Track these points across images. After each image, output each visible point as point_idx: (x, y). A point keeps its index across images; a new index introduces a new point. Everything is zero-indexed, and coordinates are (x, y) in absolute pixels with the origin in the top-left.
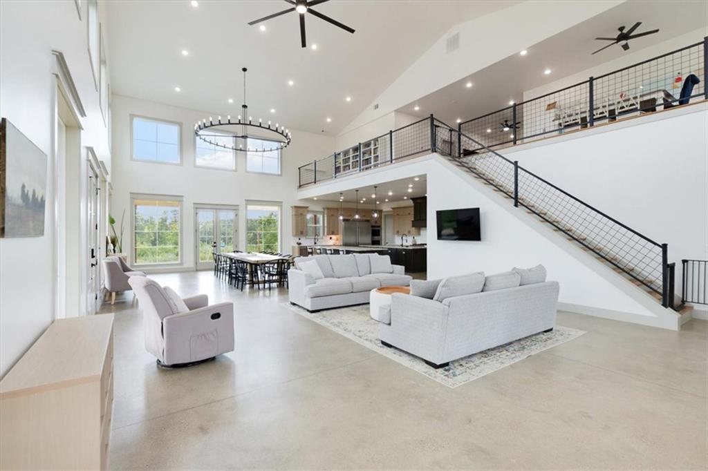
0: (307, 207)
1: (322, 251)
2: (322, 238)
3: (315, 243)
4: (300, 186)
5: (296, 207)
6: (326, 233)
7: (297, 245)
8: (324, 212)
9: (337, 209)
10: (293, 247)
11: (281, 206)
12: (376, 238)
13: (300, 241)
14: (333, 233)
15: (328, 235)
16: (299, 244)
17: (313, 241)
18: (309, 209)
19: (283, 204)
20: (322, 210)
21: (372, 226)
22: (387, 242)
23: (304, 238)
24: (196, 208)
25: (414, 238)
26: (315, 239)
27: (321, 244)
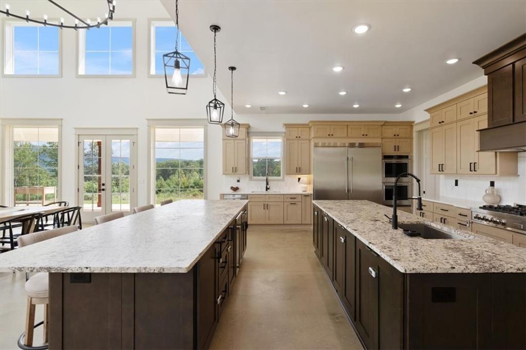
2: (283, 180)
3: (267, 189)
7: (232, 192)
8: (285, 133)
9: (308, 127)
10: (223, 195)
13: (236, 185)
14: (299, 171)
15: (292, 173)
16: (235, 189)
17: (264, 184)
20: (283, 130)
21: (385, 157)
22: (424, 190)
23: (247, 179)
24: (79, 135)
25: (492, 184)
26: (266, 181)
27: (277, 191)
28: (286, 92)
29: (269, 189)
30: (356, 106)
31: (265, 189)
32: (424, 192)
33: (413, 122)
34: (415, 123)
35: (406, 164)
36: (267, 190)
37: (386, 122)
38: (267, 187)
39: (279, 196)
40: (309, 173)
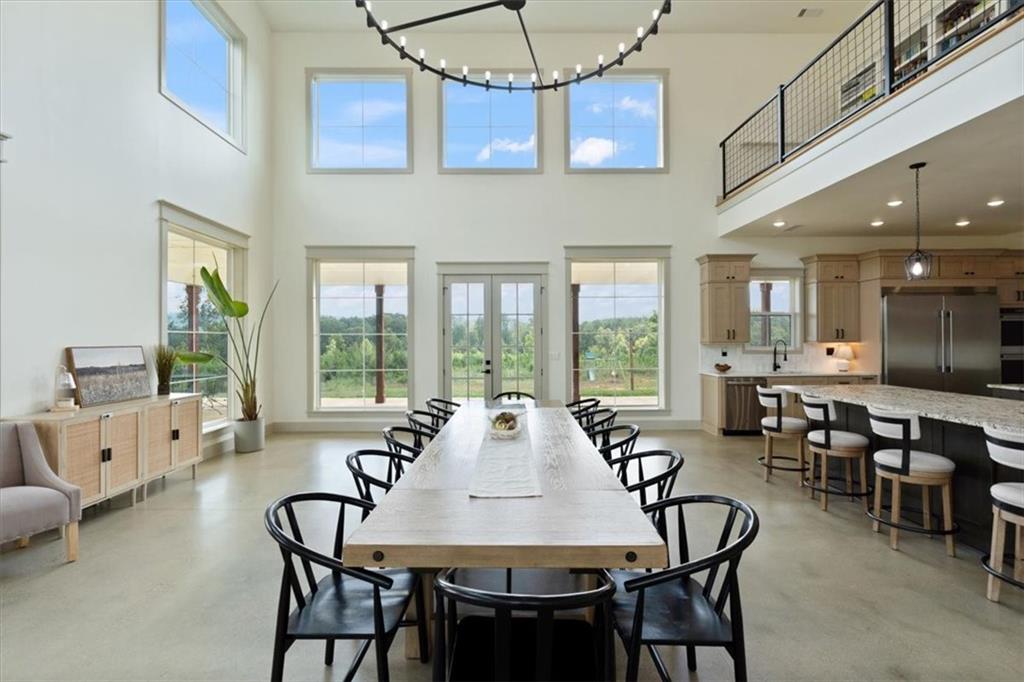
0: (751, 257)
1: (833, 417)
2: (800, 352)
3: (776, 367)
4: (725, 195)
5: (712, 258)
6: (812, 337)
7: (716, 374)
9: (856, 259)
10: (704, 378)
11: (667, 259)
13: (723, 361)
14: (840, 336)
15: (822, 339)
16: (724, 368)
17: (768, 359)
18: (757, 262)
19: (673, 253)
20: (801, 265)
21: (1003, 311)
24: (444, 275)
26: (775, 353)
27: (794, 370)
29: (779, 367)
31: (772, 367)
36: (775, 370)
37: (1007, 250)
38: (775, 364)
39: (820, 379)
40: (859, 340)
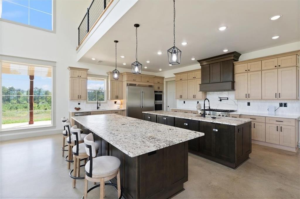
2: (106, 103)
3: (98, 108)
6: (109, 98)
8: (108, 77)
10: (70, 113)
12: (159, 102)
14: (117, 98)
15: (112, 99)
16: (78, 109)
17: (96, 105)
18: (90, 72)
20: (107, 75)
21: (155, 92)
22: (168, 106)
23: (85, 102)
25: (198, 102)
26: (98, 103)
27: (104, 109)
28: (125, 57)
29: (99, 108)
30: (146, 68)
31: (97, 108)
32: (168, 107)
33: (164, 77)
34: (165, 78)
35: (162, 95)
36: (98, 109)
37: (156, 76)
38: (98, 107)
39: (109, 111)
40: (122, 99)
